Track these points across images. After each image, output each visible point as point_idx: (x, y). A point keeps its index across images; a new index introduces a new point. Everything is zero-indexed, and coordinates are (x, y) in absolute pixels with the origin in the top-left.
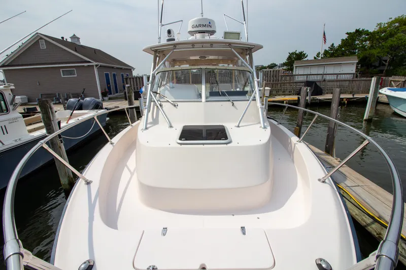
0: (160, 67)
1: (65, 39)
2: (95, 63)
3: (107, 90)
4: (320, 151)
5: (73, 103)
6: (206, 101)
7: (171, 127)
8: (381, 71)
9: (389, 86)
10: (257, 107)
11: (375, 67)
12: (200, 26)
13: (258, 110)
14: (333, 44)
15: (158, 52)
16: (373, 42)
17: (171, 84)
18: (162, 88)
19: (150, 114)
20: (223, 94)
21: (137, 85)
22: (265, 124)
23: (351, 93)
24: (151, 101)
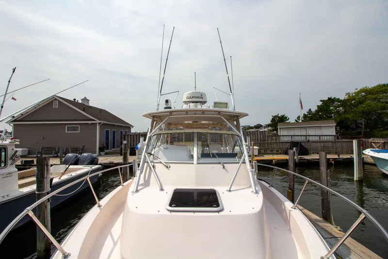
0: (156, 131)
1: (76, 101)
2: (98, 121)
3: (105, 145)
4: (318, 218)
5: (71, 158)
6: (198, 163)
7: (162, 190)
8: (360, 133)
9: (371, 148)
10: (247, 170)
11: (353, 129)
12: (193, 97)
13: (249, 173)
14: (310, 110)
15: (156, 118)
16: (345, 108)
17: (165, 144)
18: (157, 149)
19: (142, 175)
20: (214, 156)
21: (134, 141)
22: (257, 188)
23: (336, 153)
24: (145, 161)
